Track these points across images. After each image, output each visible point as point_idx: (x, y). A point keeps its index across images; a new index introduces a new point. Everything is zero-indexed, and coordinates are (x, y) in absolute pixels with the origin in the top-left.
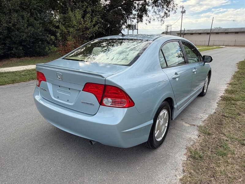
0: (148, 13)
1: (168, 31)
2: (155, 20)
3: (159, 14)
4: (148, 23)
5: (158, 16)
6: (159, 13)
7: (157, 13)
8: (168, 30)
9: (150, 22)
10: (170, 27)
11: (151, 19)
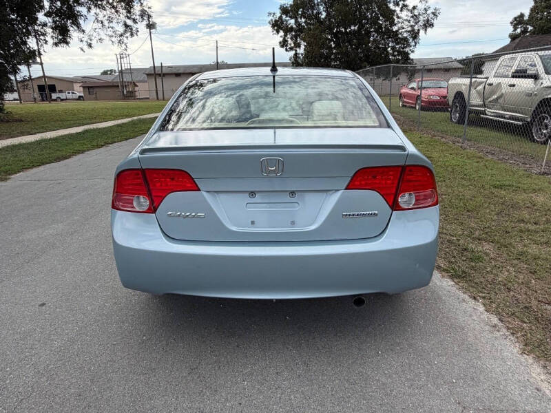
0: (81, 22)
1: (123, 69)
2: (105, 42)
3: (112, 28)
4: (85, 47)
5: (110, 32)
6: (111, 25)
7: (106, 23)
8: (123, 65)
9: (90, 45)
10: (125, 59)
11: (93, 38)
